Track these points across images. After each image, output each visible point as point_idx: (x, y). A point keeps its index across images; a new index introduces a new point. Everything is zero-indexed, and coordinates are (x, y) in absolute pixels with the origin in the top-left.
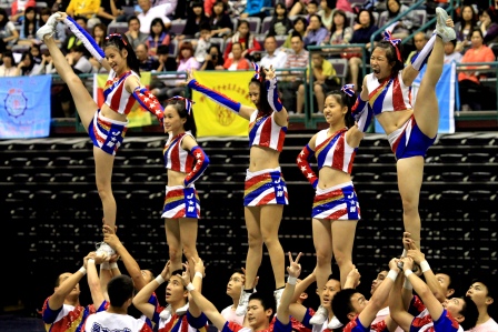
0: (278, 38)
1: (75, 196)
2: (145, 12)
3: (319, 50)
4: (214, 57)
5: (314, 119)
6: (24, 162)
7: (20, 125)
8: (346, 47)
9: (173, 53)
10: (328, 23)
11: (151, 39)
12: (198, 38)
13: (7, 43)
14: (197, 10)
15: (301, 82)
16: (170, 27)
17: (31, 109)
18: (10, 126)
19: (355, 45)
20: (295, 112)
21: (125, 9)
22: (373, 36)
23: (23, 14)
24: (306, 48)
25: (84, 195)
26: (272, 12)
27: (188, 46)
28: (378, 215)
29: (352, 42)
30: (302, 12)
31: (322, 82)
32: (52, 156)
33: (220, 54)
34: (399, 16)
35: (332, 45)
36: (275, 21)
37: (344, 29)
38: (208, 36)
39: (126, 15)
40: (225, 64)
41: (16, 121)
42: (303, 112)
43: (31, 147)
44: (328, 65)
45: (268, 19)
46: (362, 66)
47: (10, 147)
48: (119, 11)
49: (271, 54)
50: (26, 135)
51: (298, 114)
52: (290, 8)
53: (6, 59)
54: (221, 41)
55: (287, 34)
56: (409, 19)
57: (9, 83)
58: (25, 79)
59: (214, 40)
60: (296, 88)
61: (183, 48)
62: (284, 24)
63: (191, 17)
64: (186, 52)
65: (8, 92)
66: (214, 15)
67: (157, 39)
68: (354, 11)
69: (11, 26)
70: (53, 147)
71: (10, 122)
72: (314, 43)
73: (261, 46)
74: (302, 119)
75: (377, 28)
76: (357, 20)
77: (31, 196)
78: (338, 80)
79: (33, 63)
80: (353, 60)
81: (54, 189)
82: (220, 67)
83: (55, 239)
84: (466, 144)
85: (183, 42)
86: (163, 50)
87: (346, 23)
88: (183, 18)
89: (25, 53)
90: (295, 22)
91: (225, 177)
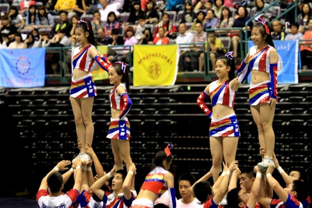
0: (187, 24)
1: (60, 124)
2: (104, 8)
3: (213, 32)
4: (147, 36)
5: (210, 75)
6: (29, 102)
7: (26, 79)
8: (230, 30)
9: (121, 33)
10: (218, 14)
11: (107, 25)
12: (137, 24)
13: (17, 28)
14: (137, 7)
15: (201, 52)
16: (120, 17)
17: (33, 69)
18: (19, 79)
19: (236, 28)
20: (198, 70)
21: (91, 7)
22: (247, 23)
23: (27, 10)
24: (205, 31)
25: (66, 123)
26: (183, 8)
27: (131, 30)
28: (250, 135)
29: (234, 26)
30: (202, 8)
31: (215, 52)
32: (46, 99)
33: (151, 34)
34: (263, 10)
35: (221, 28)
36: (185, 13)
37: (228, 18)
38: (143, 23)
39: (92, 10)
40: (154, 41)
41: (23, 77)
42: (203, 70)
43: (33, 93)
44: (219, 41)
45: (181, 12)
46: (240, 41)
47: (20, 93)
48: (87, 7)
49: (183, 34)
50: (29, 85)
51: (200, 72)
52: (195, 6)
53: (17, 38)
54: (152, 26)
55: (193, 21)
56: (269, 12)
57: (19, 53)
58: (29, 50)
59: (147, 26)
60: (199, 56)
61: (128, 31)
62: (191, 15)
63: (133, 11)
64: (129, 33)
65: (18, 58)
66: (147, 10)
67: (111, 25)
68: (235, 7)
69: (20, 17)
70: (47, 93)
71: (19, 77)
72: (210, 27)
73: (177, 29)
74: (203, 75)
75: (249, 18)
76: (237, 13)
77: (33, 124)
78: (225, 51)
79: (34, 40)
80: (235, 38)
81: (47, 119)
82: (151, 42)
83: (48, 151)
84: (305, 90)
85: (127, 27)
86: (115, 32)
87: (230, 15)
88: (128, 12)
89: (29, 34)
90: (198, 14)
91: (154, 112)
